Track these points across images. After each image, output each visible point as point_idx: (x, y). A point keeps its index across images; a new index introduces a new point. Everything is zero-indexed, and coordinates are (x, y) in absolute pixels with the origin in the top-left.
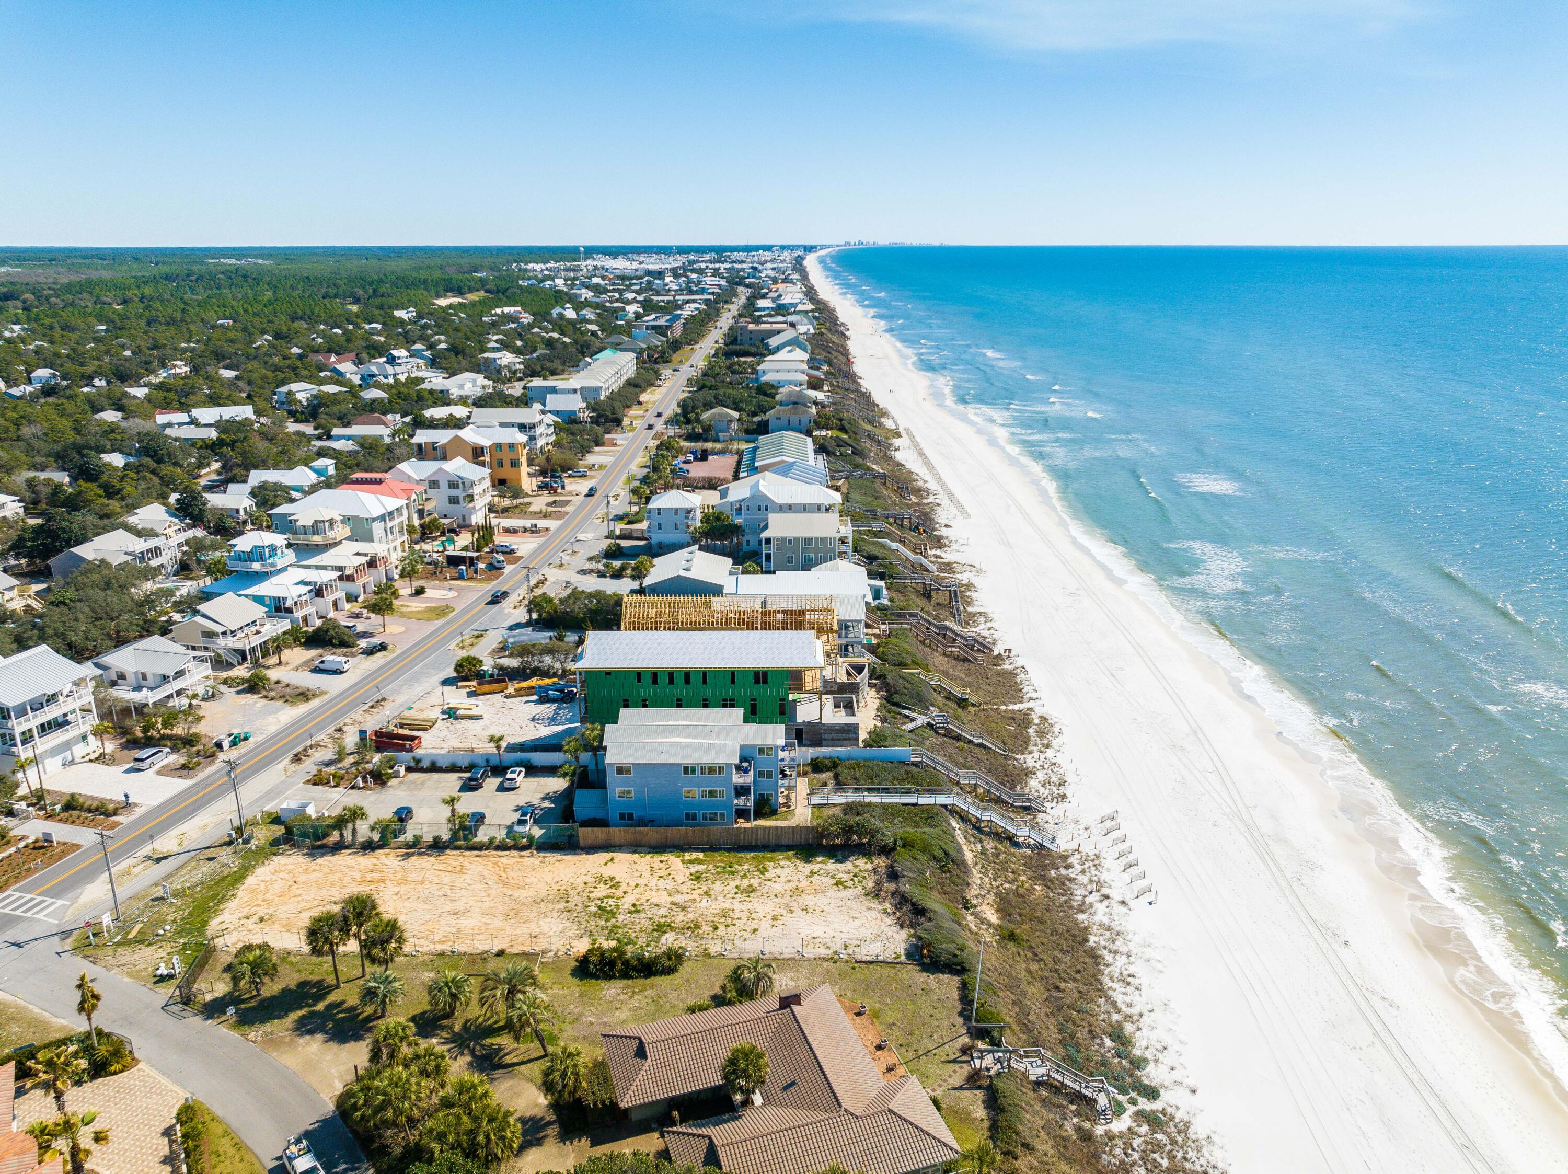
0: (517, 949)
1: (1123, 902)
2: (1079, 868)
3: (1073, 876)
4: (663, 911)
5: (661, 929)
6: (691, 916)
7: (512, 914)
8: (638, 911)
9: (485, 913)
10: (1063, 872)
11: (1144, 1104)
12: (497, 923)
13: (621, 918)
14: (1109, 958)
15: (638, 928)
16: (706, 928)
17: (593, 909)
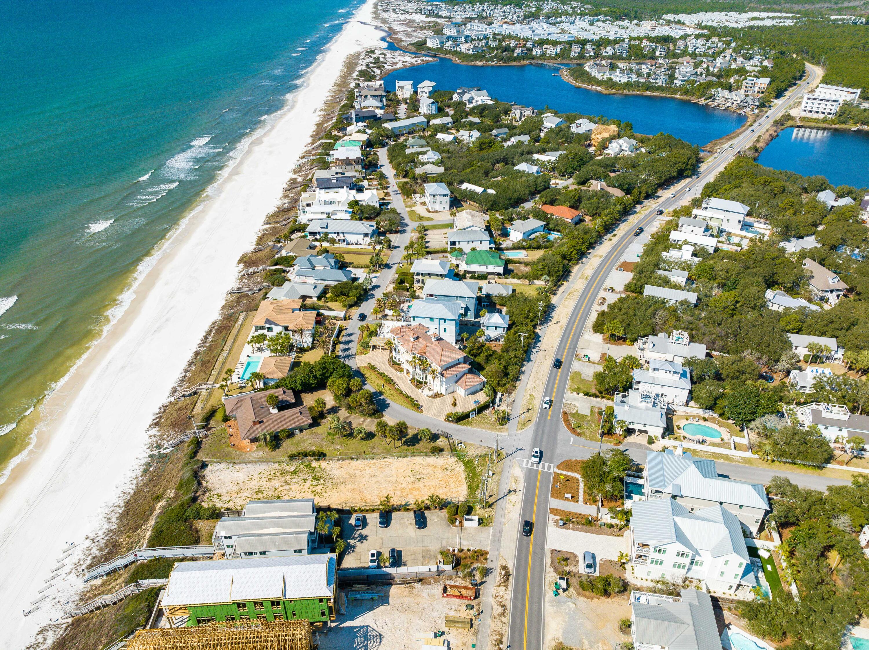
0: (347, 461)
1: (87, 538)
2: (91, 557)
3: (97, 552)
4: (294, 480)
5: (295, 472)
6: (283, 478)
7: (352, 476)
8: (304, 479)
9: (363, 476)
10: (100, 554)
11: (156, 452)
12: (357, 472)
13: (310, 477)
14: (122, 503)
15: (304, 472)
16: (278, 474)
17: (321, 480)
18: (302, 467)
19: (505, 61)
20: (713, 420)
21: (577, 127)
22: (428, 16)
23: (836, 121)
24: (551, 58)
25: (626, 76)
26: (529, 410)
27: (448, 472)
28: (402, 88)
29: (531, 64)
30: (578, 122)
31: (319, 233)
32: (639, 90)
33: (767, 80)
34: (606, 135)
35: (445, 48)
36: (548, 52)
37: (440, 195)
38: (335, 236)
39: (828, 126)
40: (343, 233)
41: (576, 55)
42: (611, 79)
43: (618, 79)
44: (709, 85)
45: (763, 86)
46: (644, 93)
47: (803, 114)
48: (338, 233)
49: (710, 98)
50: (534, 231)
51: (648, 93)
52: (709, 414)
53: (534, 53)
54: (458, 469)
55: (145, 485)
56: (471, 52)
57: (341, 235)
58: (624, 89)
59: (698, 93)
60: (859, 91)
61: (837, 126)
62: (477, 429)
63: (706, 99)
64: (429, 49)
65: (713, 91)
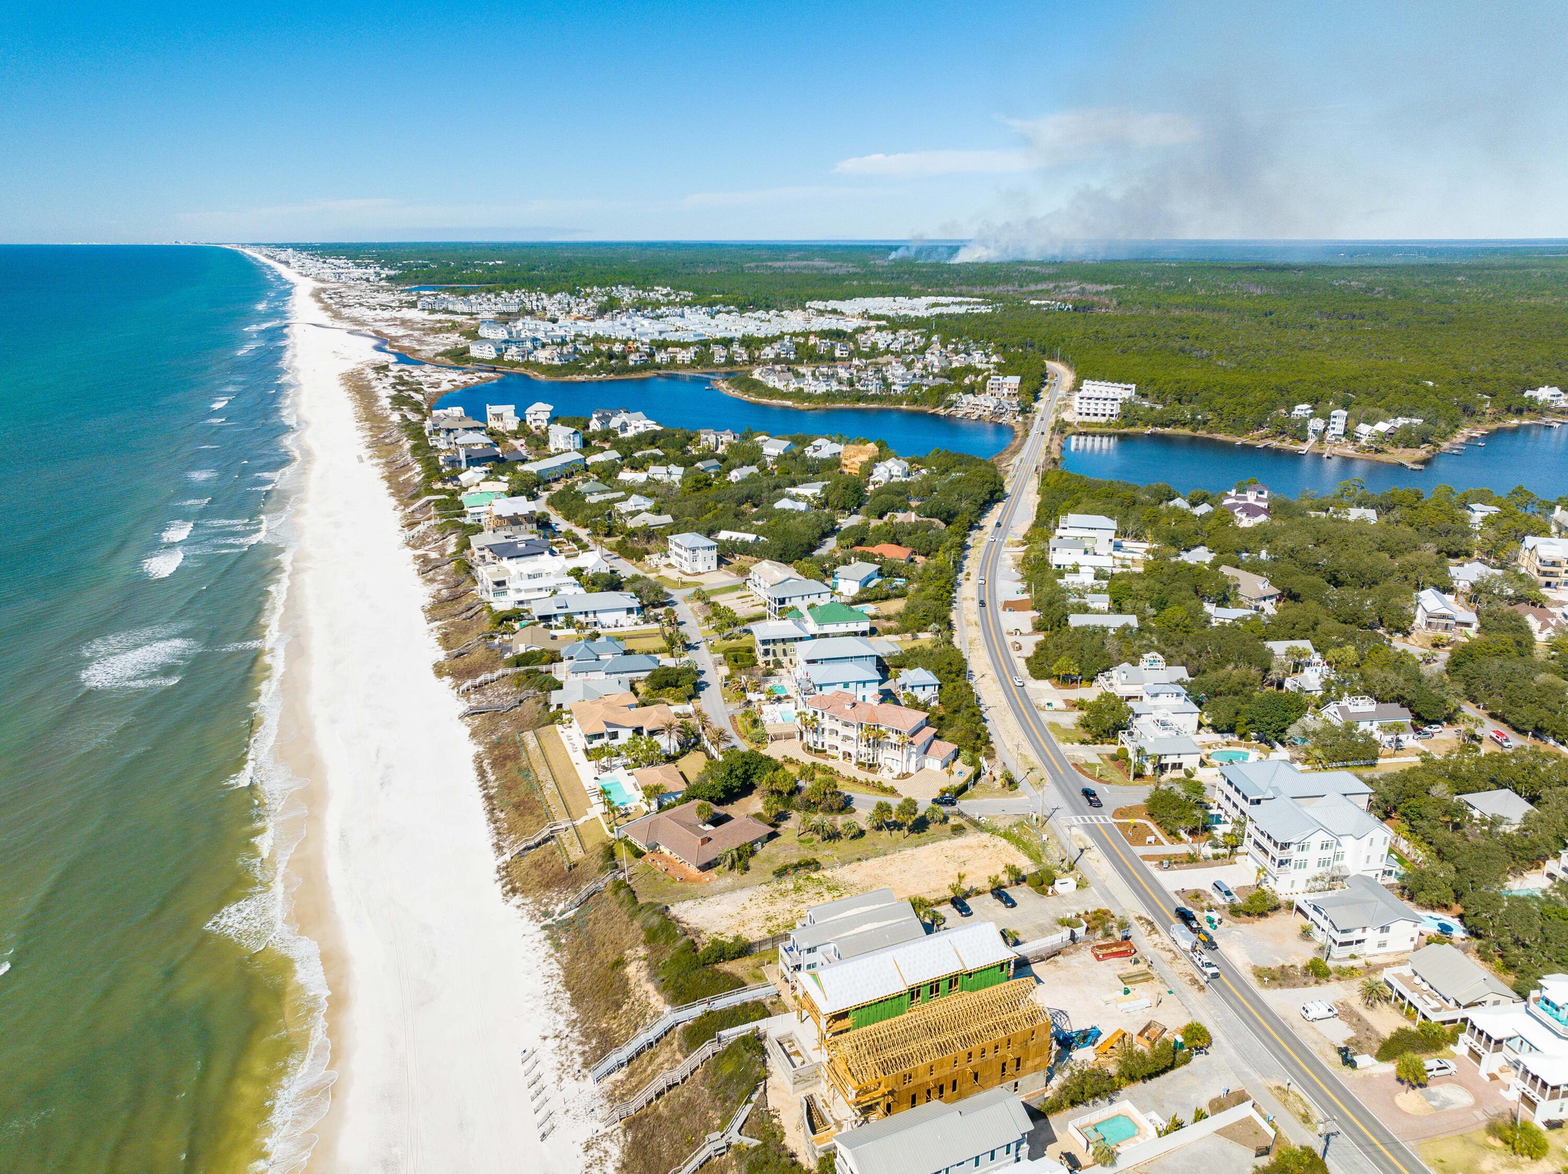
0: (855, 864)
1: (545, 1038)
2: (575, 1055)
3: (580, 1047)
4: (805, 897)
5: (798, 889)
6: (789, 899)
8: (817, 894)
10: (587, 1048)
11: (549, 921)
12: (880, 872)
13: (823, 890)
14: (560, 988)
15: (810, 887)
16: (776, 896)
17: (841, 889)
18: (801, 881)
19: (619, 374)
20: (1235, 744)
21: (816, 451)
22: (433, 311)
23: (1123, 424)
24: (684, 366)
25: (823, 384)
26: (1031, 769)
27: (991, 848)
28: (499, 417)
29: (659, 375)
30: (814, 443)
31: (555, 616)
32: (846, 402)
33: (1017, 379)
34: (864, 458)
35: (506, 358)
36: (679, 357)
37: (704, 548)
38: (581, 618)
39: (1116, 431)
40: (595, 612)
41: (723, 360)
42: (801, 390)
43: (812, 389)
44: (943, 391)
45: (1013, 386)
46: (857, 406)
47: (1080, 418)
48: (586, 613)
49: (951, 406)
50: (870, 579)
51: (862, 405)
52: (1230, 737)
53: (658, 359)
54: (1000, 844)
55: (575, 959)
56: (556, 362)
57: (591, 616)
58: (825, 402)
59: (934, 400)
60: (1133, 386)
61: (1125, 430)
62: (986, 800)
63: (946, 408)
64: (475, 360)
65: (953, 397)
